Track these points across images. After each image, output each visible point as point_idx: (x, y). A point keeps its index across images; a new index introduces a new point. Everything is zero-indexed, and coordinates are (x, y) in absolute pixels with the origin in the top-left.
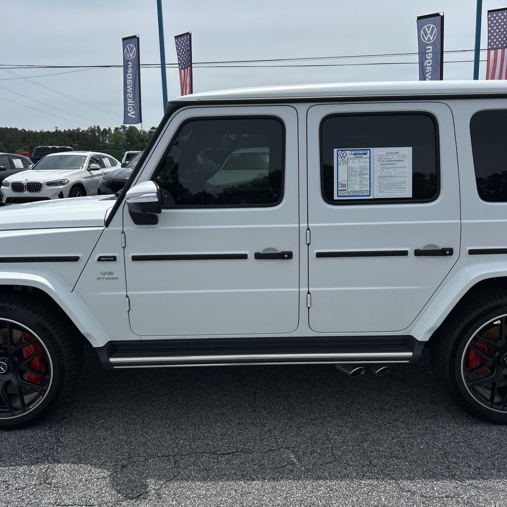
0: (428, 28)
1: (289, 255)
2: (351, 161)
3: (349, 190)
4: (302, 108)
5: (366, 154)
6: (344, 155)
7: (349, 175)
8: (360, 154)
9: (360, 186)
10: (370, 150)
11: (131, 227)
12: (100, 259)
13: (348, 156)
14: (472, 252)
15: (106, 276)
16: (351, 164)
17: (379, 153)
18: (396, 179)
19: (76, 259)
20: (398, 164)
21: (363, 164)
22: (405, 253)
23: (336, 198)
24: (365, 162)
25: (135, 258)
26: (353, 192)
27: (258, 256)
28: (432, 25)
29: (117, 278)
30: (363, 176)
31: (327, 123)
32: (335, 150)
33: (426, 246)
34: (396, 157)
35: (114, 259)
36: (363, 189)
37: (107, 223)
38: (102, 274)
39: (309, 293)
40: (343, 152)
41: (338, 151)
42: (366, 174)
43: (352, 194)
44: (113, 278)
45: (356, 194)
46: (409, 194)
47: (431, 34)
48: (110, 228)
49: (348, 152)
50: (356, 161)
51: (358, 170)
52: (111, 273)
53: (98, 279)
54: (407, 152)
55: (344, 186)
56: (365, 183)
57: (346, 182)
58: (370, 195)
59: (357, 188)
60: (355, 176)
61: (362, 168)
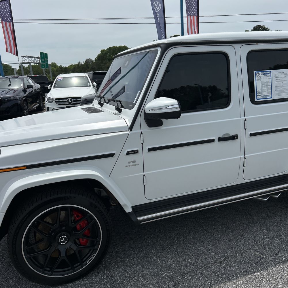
0: (156, 3)
1: (236, 137)
2: (262, 78)
3: (262, 95)
4: (237, 46)
5: (269, 74)
6: (259, 75)
7: (262, 86)
8: (266, 74)
9: (267, 93)
10: (270, 71)
11: (146, 129)
12: (128, 153)
13: (261, 75)
15: (132, 164)
16: (262, 80)
17: (275, 73)
18: (283, 88)
19: (112, 155)
20: (284, 79)
21: (268, 80)
23: (256, 100)
24: (269, 78)
25: (150, 150)
26: (264, 96)
27: (220, 140)
28: (158, 2)
29: (138, 164)
30: (268, 87)
31: (251, 55)
32: (254, 72)
34: (283, 75)
35: (137, 152)
36: (269, 94)
37: (131, 128)
38: (129, 163)
39: (245, 158)
40: (258, 73)
41: (256, 72)
42: (269, 86)
43: (263, 97)
44: (136, 165)
45: (265, 97)
47: (158, 7)
48: (133, 131)
49: (260, 73)
50: (265, 78)
51: (266, 83)
52: (134, 162)
53: (126, 166)
54: (287, 71)
55: (259, 93)
56: (269, 91)
57: (260, 91)
58: (271, 98)
60: (265, 87)
61: (267, 82)
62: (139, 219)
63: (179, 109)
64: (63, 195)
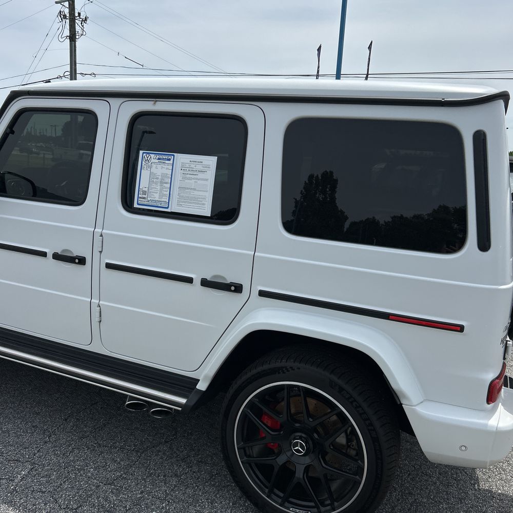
2: (154, 166)
3: (149, 199)
4: (115, 102)
5: (169, 160)
6: (148, 159)
7: (151, 182)
8: (163, 159)
9: (160, 196)
10: (174, 156)
13: (153, 160)
14: (262, 294)
16: (154, 170)
17: (182, 160)
18: (196, 193)
20: (201, 176)
21: (165, 171)
22: (189, 280)
23: (136, 205)
24: (167, 169)
26: (152, 201)
27: (58, 257)
30: (165, 185)
31: (136, 119)
32: (141, 152)
33: (215, 276)
34: (199, 167)
36: (163, 200)
39: (99, 306)
40: (148, 155)
41: (143, 153)
42: (166, 183)
43: (150, 203)
45: (155, 204)
46: (207, 212)
49: (152, 156)
50: (159, 166)
51: (160, 177)
54: (211, 162)
55: (144, 193)
56: (165, 193)
57: (146, 189)
58: (167, 208)
59: (156, 197)
60: (156, 183)
61: (164, 176)
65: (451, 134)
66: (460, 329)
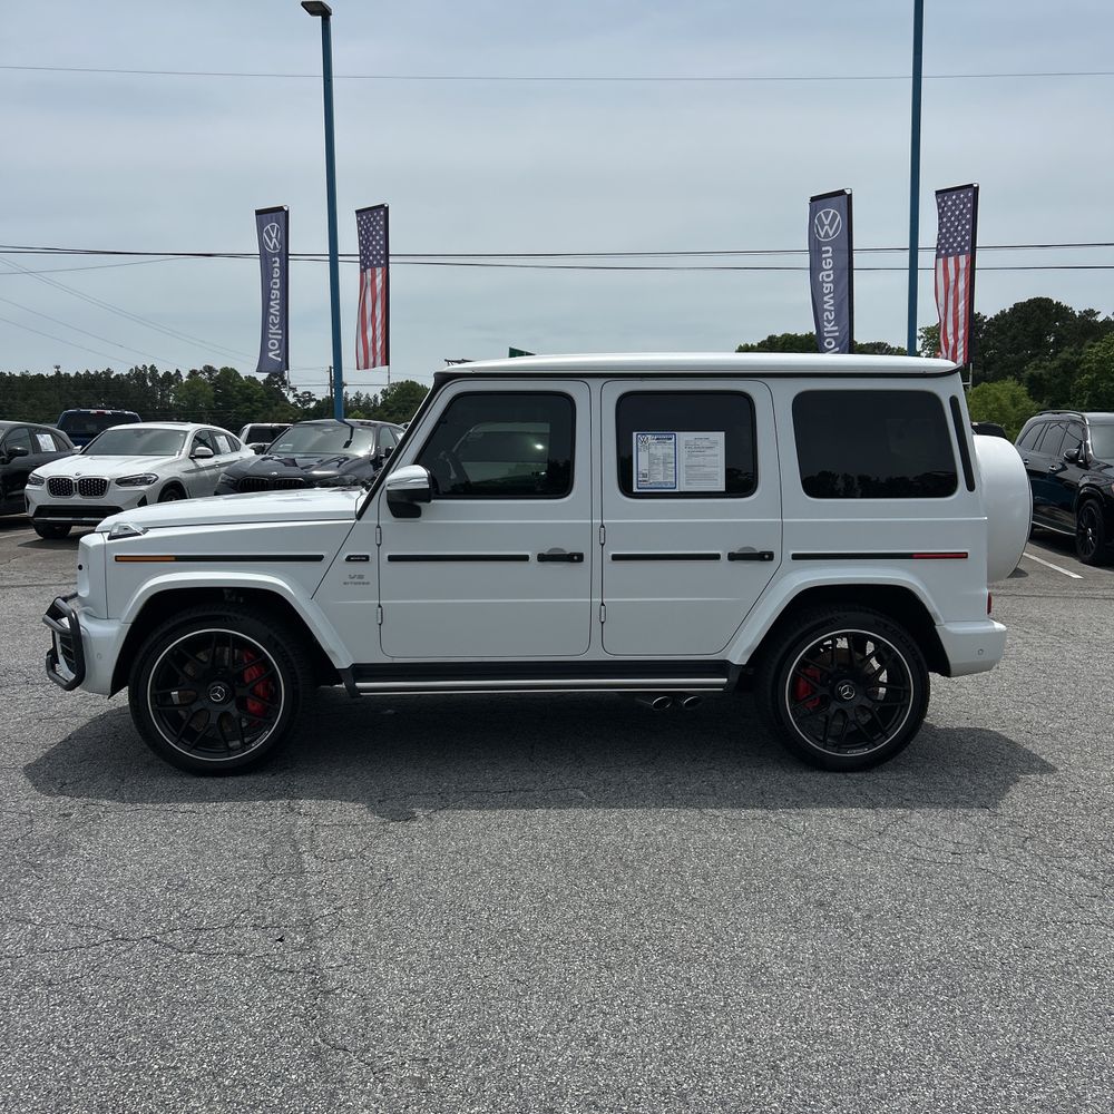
0: (827, 214)
1: (580, 558)
2: (653, 446)
3: (651, 481)
4: (596, 384)
5: (671, 439)
6: (645, 440)
7: (651, 463)
8: (663, 439)
9: (664, 477)
10: (675, 434)
11: (387, 519)
12: (349, 559)
13: (650, 441)
14: (795, 557)
15: (356, 580)
16: (653, 450)
17: (687, 439)
18: (706, 469)
19: (319, 558)
20: (708, 452)
21: (667, 451)
22: (716, 557)
23: (635, 490)
24: (669, 448)
25: (392, 559)
26: (654, 483)
27: (542, 558)
28: (832, 211)
29: (368, 583)
30: (668, 465)
31: (625, 401)
32: (635, 434)
33: (745, 548)
34: (706, 444)
35: (367, 558)
36: (668, 481)
37: (359, 515)
38: (351, 577)
39: (603, 604)
40: (643, 436)
41: (638, 434)
42: (671, 463)
43: (653, 486)
44: (363, 583)
45: (659, 486)
46: (721, 487)
47: (831, 225)
48: (363, 521)
49: (649, 436)
50: (659, 447)
51: (662, 458)
52: (361, 577)
53: (345, 583)
54: (720, 437)
55: (645, 475)
56: (670, 473)
57: (647, 472)
58: (675, 488)
59: (660, 478)
60: (658, 464)
61: (666, 456)
62: (358, 684)
63: (428, 486)
64: (224, 613)
65: (931, 400)
66: (964, 556)
